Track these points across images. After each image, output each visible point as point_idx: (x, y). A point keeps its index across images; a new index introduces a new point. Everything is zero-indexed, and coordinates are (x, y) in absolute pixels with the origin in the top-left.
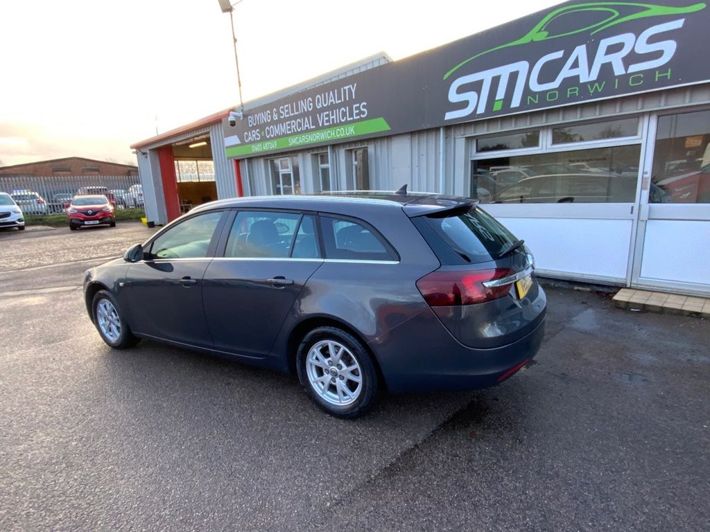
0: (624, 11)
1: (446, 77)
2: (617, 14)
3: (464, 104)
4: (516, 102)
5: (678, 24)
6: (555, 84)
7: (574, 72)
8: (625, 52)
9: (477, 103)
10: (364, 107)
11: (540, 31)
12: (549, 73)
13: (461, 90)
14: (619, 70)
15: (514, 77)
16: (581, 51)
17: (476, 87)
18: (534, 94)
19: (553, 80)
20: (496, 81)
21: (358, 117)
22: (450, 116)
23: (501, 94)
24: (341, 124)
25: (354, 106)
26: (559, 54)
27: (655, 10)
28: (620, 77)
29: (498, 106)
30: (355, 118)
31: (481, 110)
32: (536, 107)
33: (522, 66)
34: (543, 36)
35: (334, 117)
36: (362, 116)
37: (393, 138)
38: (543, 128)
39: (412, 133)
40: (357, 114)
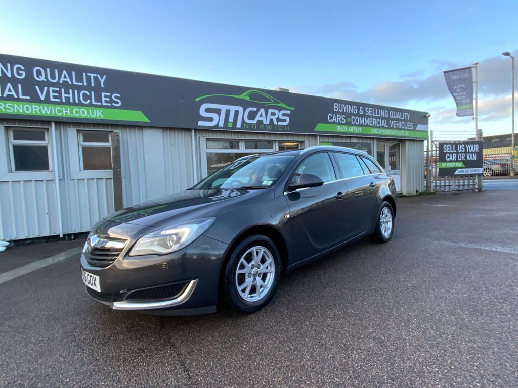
0: (275, 102)
1: (197, 99)
2: (272, 101)
3: (211, 119)
4: (239, 125)
5: (289, 112)
6: (255, 122)
7: (261, 119)
8: (276, 116)
9: (218, 121)
10: (116, 97)
11: (246, 96)
12: (252, 115)
13: (208, 110)
14: (275, 123)
15: (237, 113)
16: (262, 111)
17: (218, 112)
18: (247, 124)
19: (253, 119)
20: (228, 112)
21: (110, 104)
22: (201, 123)
23: (231, 119)
24: (80, 104)
25: (103, 94)
26: (255, 109)
27: (283, 105)
28: (276, 125)
29: (230, 125)
30: (104, 104)
31: (221, 125)
32: (246, 130)
33: (240, 109)
34: (248, 98)
35: (71, 96)
36: (113, 104)
37: (144, 129)
38: (241, 140)
39: (165, 129)
40: (106, 102)
